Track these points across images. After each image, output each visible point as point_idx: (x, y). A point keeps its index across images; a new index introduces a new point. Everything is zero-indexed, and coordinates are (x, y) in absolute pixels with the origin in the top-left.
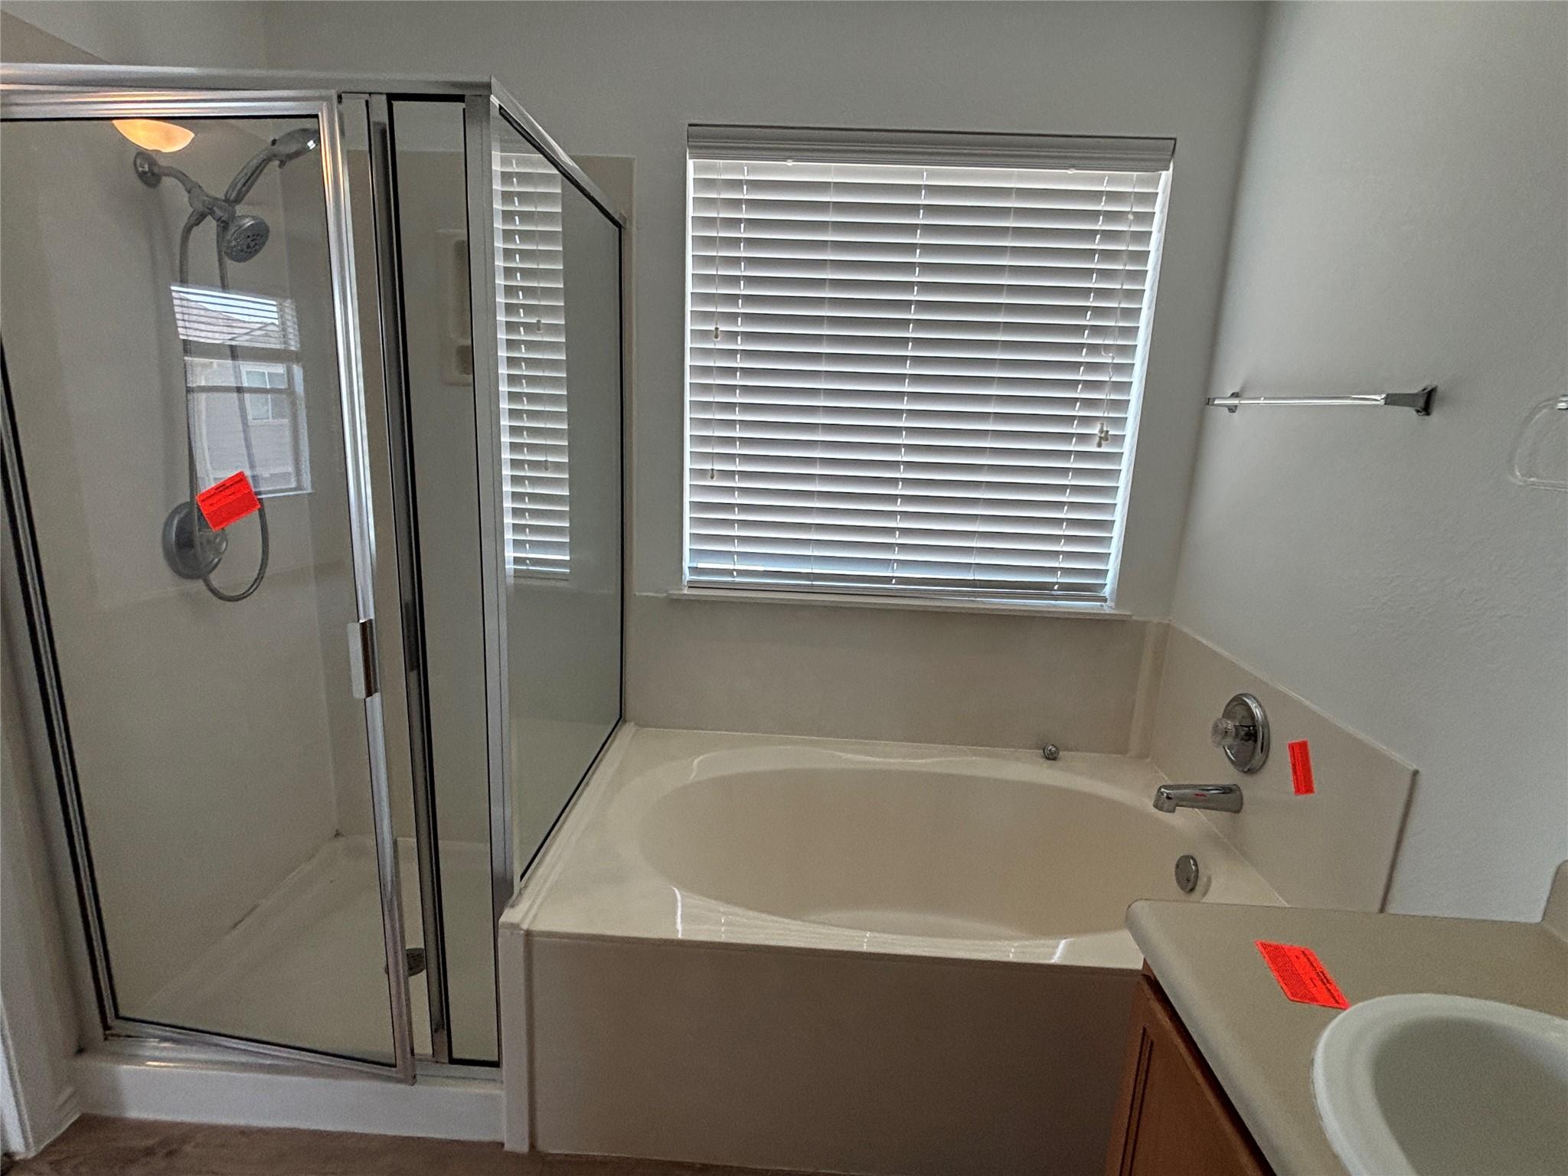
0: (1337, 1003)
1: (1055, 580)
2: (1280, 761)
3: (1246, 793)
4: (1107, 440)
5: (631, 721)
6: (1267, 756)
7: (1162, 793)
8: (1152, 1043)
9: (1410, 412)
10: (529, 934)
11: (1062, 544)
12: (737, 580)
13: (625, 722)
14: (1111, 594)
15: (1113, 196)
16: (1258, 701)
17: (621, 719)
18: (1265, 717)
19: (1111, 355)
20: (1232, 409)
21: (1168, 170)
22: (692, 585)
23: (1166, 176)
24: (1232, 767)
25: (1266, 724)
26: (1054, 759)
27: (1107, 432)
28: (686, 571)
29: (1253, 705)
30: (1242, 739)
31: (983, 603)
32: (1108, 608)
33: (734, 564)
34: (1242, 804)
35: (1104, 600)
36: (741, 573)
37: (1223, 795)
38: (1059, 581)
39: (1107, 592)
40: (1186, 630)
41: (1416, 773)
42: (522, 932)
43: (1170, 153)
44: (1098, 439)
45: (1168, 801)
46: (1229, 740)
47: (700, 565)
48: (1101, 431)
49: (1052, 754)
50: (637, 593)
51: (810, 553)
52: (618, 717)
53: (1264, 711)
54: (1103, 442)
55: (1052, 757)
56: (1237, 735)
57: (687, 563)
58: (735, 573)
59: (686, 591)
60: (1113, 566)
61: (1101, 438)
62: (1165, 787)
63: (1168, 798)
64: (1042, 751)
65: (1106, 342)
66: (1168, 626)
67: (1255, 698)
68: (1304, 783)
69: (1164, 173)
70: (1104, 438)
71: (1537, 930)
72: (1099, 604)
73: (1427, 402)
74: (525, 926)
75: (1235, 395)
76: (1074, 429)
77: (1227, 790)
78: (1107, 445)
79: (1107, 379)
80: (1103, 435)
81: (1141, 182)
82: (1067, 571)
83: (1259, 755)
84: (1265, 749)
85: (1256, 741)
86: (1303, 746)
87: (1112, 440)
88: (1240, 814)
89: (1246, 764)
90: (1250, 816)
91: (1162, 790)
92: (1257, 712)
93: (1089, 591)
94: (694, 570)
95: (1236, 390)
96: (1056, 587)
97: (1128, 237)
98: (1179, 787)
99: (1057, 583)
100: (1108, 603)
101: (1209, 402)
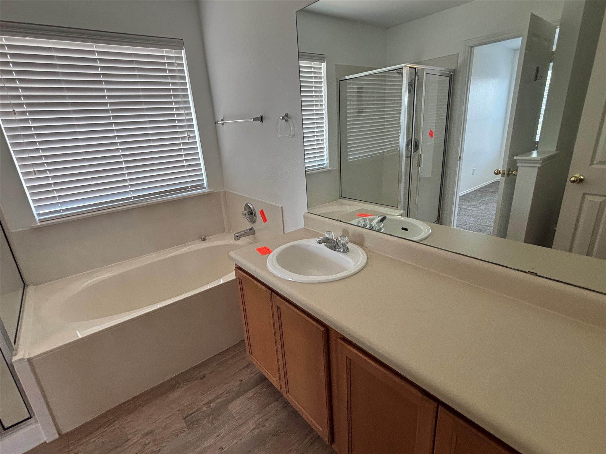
0: (270, 252)
1: (188, 185)
2: (259, 216)
3: (255, 229)
4: (190, 138)
5: (30, 285)
6: (256, 217)
7: (235, 236)
8: (241, 280)
9: (259, 122)
10: (29, 360)
11: (187, 173)
12: (63, 213)
13: (27, 286)
14: (206, 186)
15: (169, 57)
16: (251, 204)
17: (25, 285)
18: (253, 208)
19: (183, 110)
20: (223, 124)
21: (183, 49)
22: (41, 220)
23: (183, 51)
24: (250, 223)
25: (254, 209)
26: (205, 240)
27: (190, 135)
28: (36, 216)
29: (250, 205)
30: (250, 215)
31: (167, 198)
32: (207, 190)
33: (60, 208)
34: (255, 232)
35: (205, 188)
36: (64, 210)
37: (250, 231)
38: (190, 185)
39: (205, 185)
40: (230, 191)
41: (282, 207)
42: (26, 360)
43: (182, 44)
44: (187, 138)
45: (237, 238)
46: (247, 216)
47: (41, 212)
48: (188, 135)
49: (204, 239)
50: (13, 231)
51: (94, 196)
52: (23, 285)
53: (253, 206)
54: (189, 139)
55: (204, 240)
56: (248, 214)
57: (35, 213)
58: (61, 211)
59: (39, 224)
60: (204, 177)
61: (188, 137)
62: (235, 234)
63: (237, 236)
64: (201, 239)
65: (180, 106)
66: (225, 191)
67: (250, 203)
68: (265, 220)
69: (182, 50)
70: (189, 137)
71: (304, 228)
72: (204, 190)
73: (262, 119)
74: (26, 357)
75: (222, 120)
76: (179, 136)
77: (251, 229)
78: (191, 139)
79: (184, 118)
80: (189, 136)
81: (175, 53)
82: (191, 182)
83: (254, 217)
84: (255, 215)
85: (253, 214)
86: (262, 211)
87: (192, 138)
88: (255, 235)
89: (252, 221)
90: (257, 234)
91: (235, 235)
92: (251, 207)
93: (200, 186)
94: (39, 215)
95: (222, 119)
96: (189, 188)
97: (177, 71)
98: (238, 233)
99: (189, 186)
100: (207, 189)
101: (216, 123)
